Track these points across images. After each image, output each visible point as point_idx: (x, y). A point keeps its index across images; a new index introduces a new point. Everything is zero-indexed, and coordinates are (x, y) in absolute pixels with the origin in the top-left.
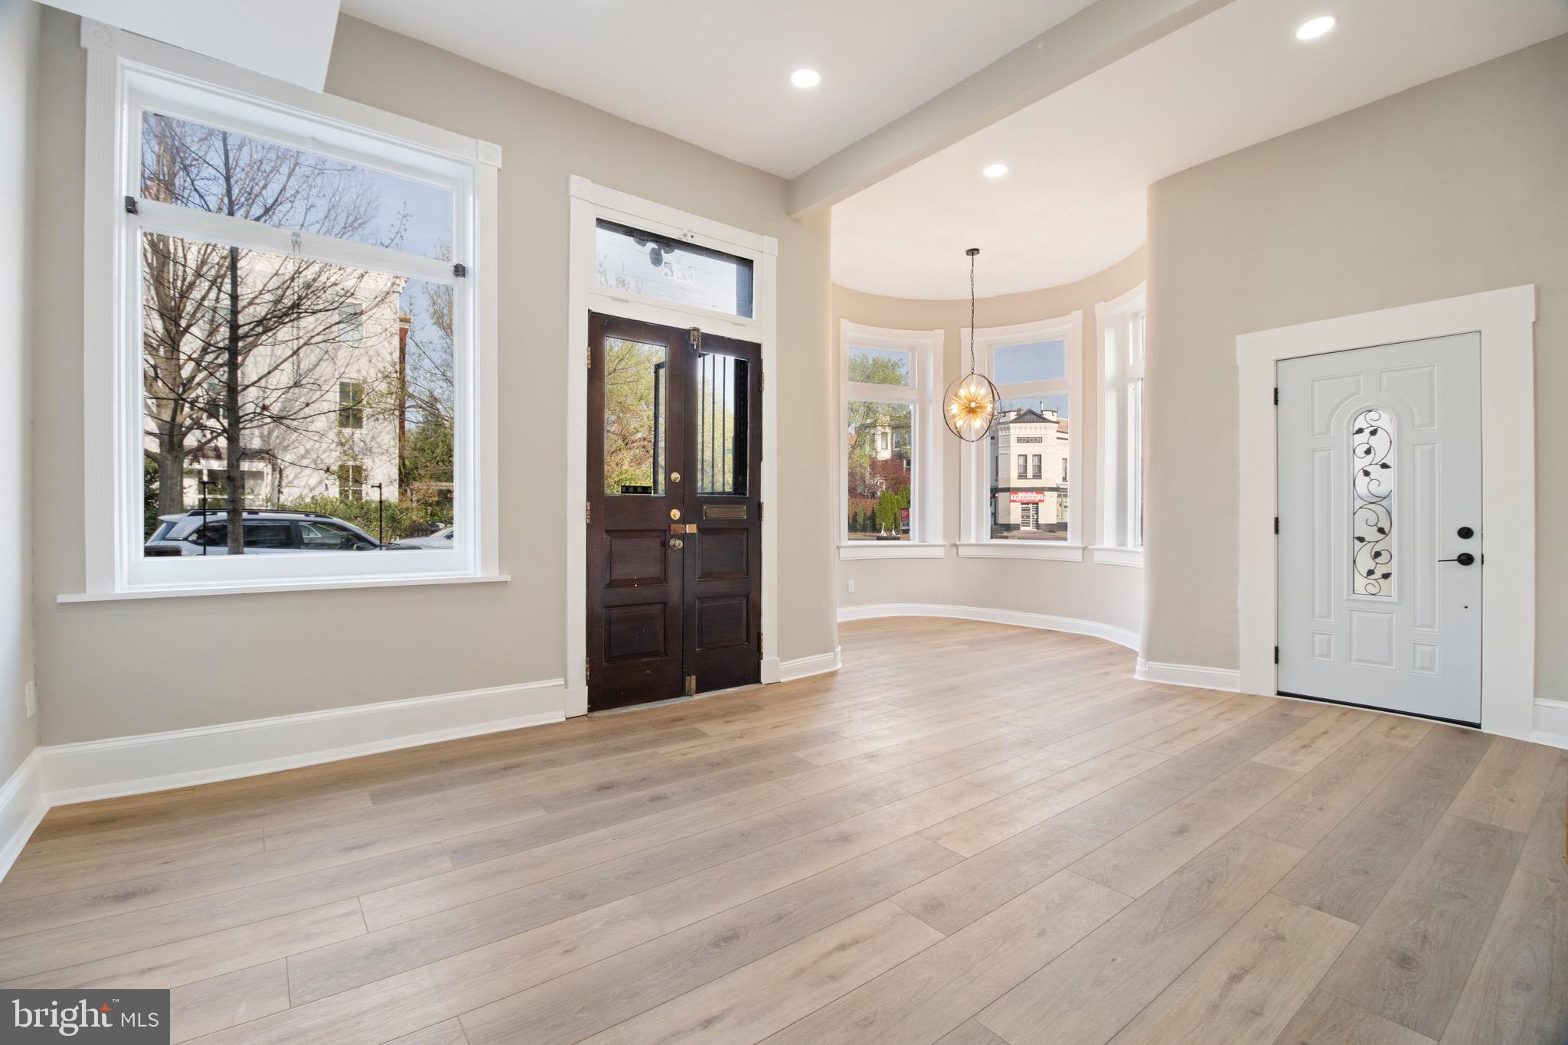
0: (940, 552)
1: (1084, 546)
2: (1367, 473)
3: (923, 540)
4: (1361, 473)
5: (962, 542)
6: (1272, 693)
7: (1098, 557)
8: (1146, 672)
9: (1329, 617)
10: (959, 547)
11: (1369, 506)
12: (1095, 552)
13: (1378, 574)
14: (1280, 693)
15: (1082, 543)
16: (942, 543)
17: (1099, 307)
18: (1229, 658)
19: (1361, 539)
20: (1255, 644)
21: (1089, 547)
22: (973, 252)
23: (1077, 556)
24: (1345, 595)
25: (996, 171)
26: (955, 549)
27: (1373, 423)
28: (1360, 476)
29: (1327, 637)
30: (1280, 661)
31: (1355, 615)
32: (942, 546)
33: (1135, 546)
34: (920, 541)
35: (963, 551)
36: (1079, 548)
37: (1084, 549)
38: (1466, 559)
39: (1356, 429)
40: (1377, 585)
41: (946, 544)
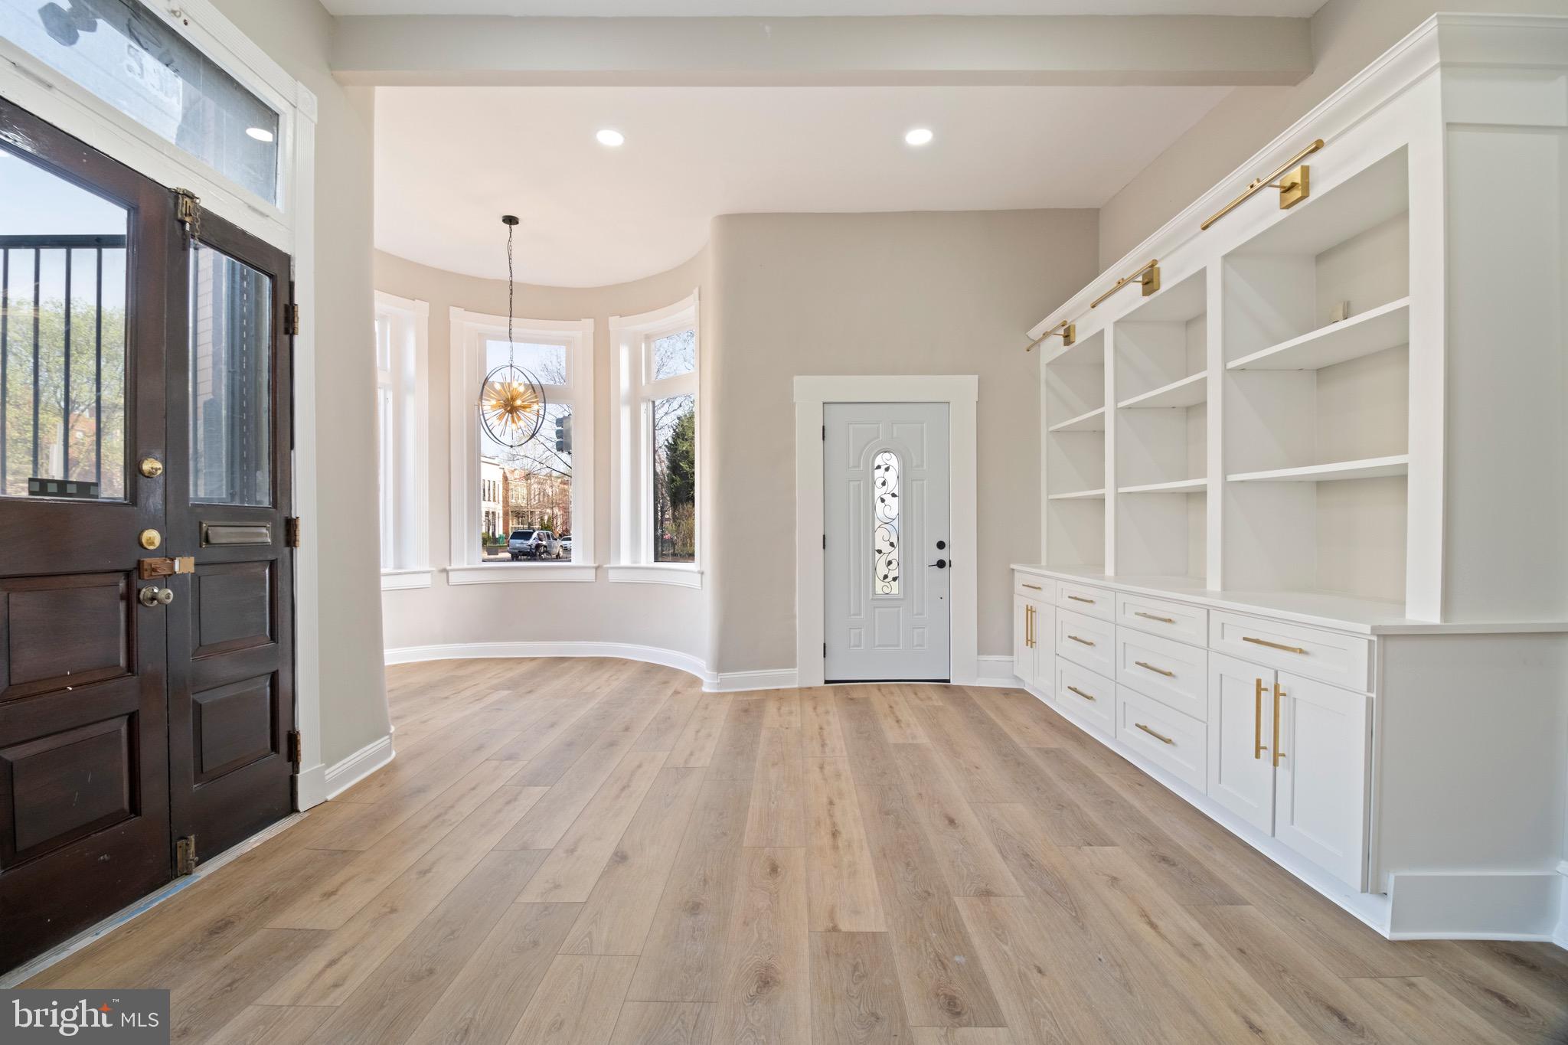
0: (426, 580)
1: (597, 565)
2: (883, 500)
3: (399, 565)
4: (879, 500)
5: (454, 566)
6: (822, 683)
7: (613, 576)
8: (718, 684)
9: (860, 614)
10: (451, 574)
11: (884, 526)
12: (609, 571)
13: (890, 578)
14: (827, 682)
15: (595, 563)
16: (428, 568)
17: (614, 321)
18: (789, 661)
19: (880, 552)
20: (809, 644)
21: (605, 566)
22: (511, 220)
23: (590, 575)
24: (871, 595)
25: (610, 138)
26: (445, 575)
27: (888, 462)
28: (879, 503)
29: (858, 631)
30: (826, 655)
31: (877, 610)
32: (428, 572)
33: (647, 563)
34: (395, 568)
35: (454, 578)
36: (593, 567)
37: (597, 568)
38: (941, 564)
39: (876, 465)
40: (889, 586)
41: (434, 569)
